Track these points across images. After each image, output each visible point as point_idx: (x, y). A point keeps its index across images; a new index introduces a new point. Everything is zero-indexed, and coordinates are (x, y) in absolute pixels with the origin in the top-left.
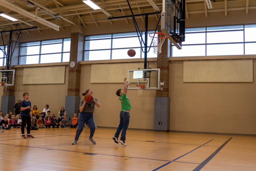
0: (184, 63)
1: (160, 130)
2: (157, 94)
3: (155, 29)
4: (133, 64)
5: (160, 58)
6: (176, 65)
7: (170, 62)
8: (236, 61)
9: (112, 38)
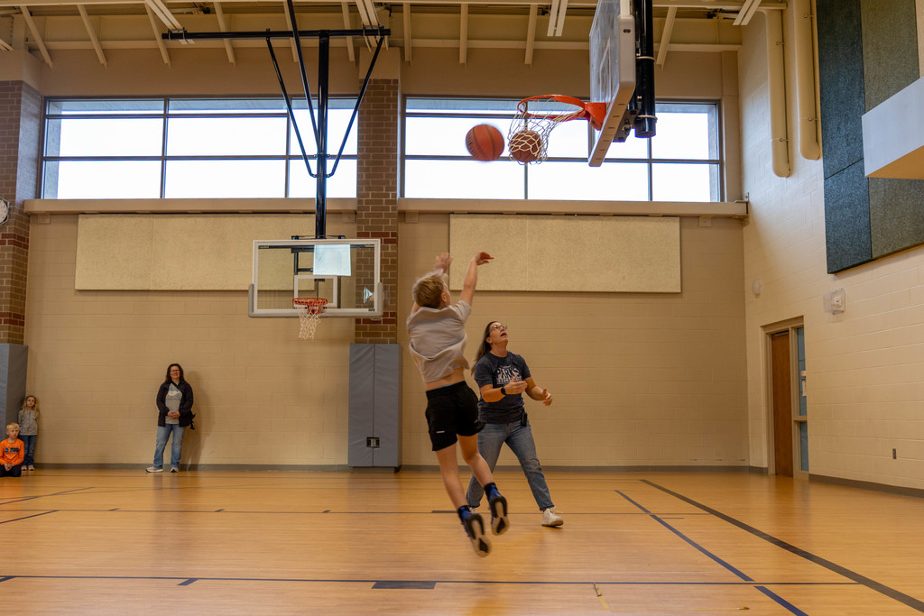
0: (454, 221)
1: (373, 467)
2: (357, 334)
3: (359, 92)
4: (259, 219)
5: (367, 202)
6: (422, 229)
7: (403, 215)
8: (628, 223)
9: (166, 116)
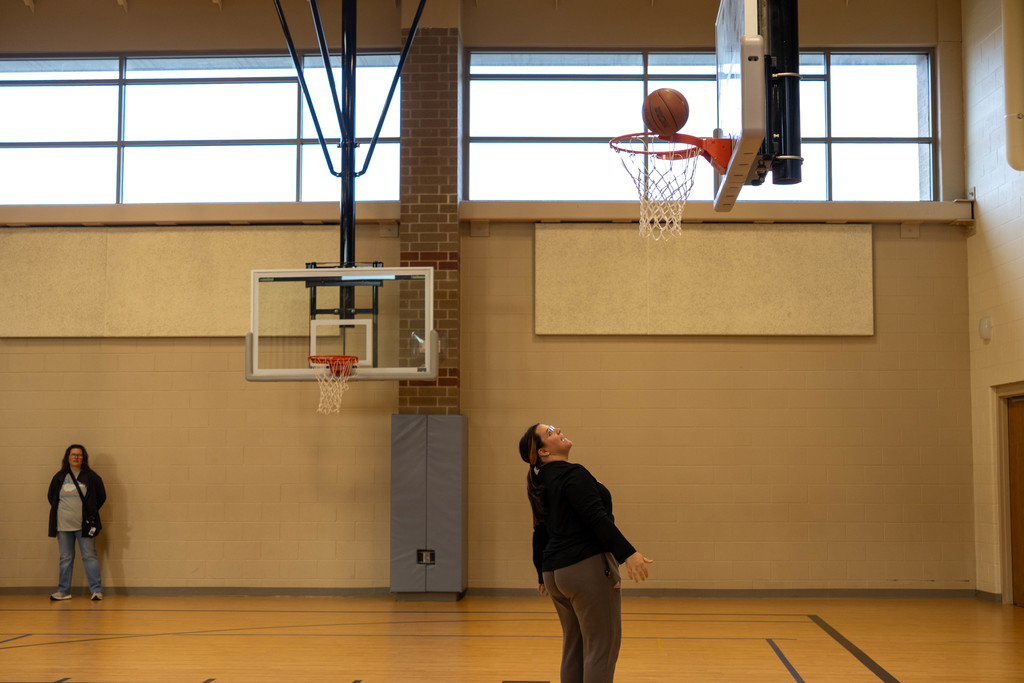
0: (541, 233)
1: (427, 592)
2: (402, 401)
4: (259, 233)
5: (416, 209)
6: (495, 246)
7: (467, 226)
8: (795, 233)
